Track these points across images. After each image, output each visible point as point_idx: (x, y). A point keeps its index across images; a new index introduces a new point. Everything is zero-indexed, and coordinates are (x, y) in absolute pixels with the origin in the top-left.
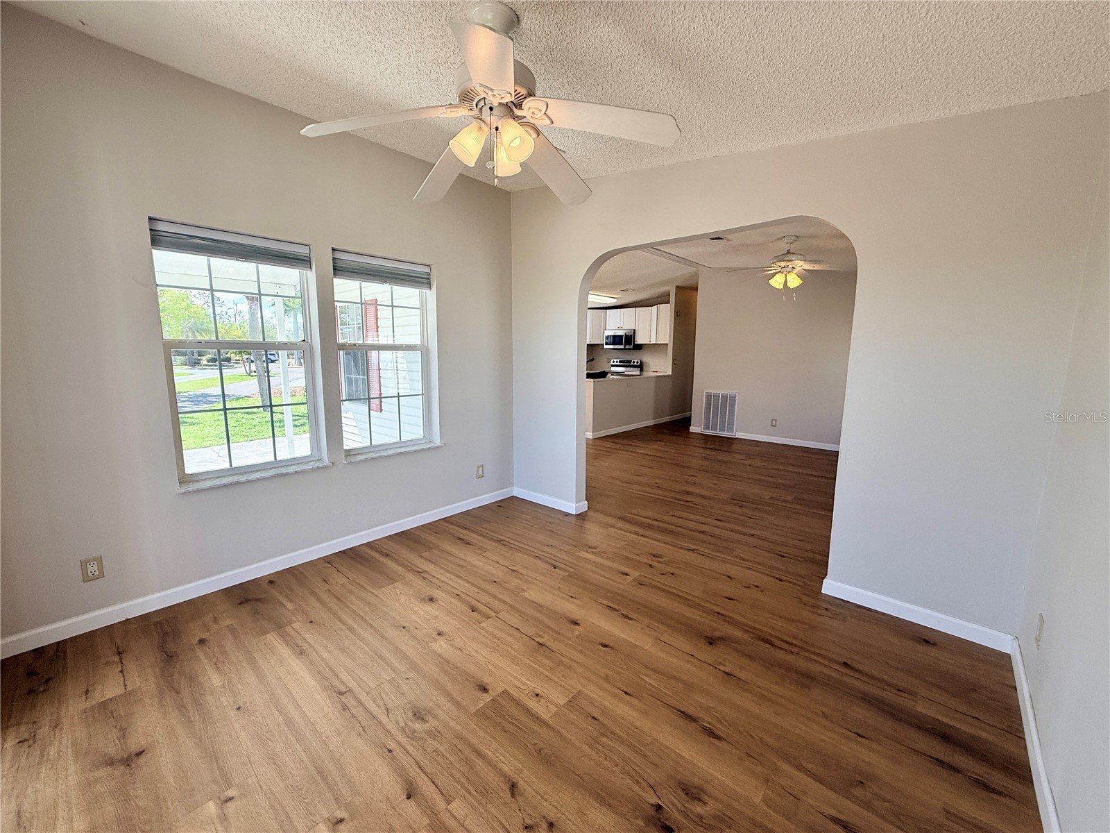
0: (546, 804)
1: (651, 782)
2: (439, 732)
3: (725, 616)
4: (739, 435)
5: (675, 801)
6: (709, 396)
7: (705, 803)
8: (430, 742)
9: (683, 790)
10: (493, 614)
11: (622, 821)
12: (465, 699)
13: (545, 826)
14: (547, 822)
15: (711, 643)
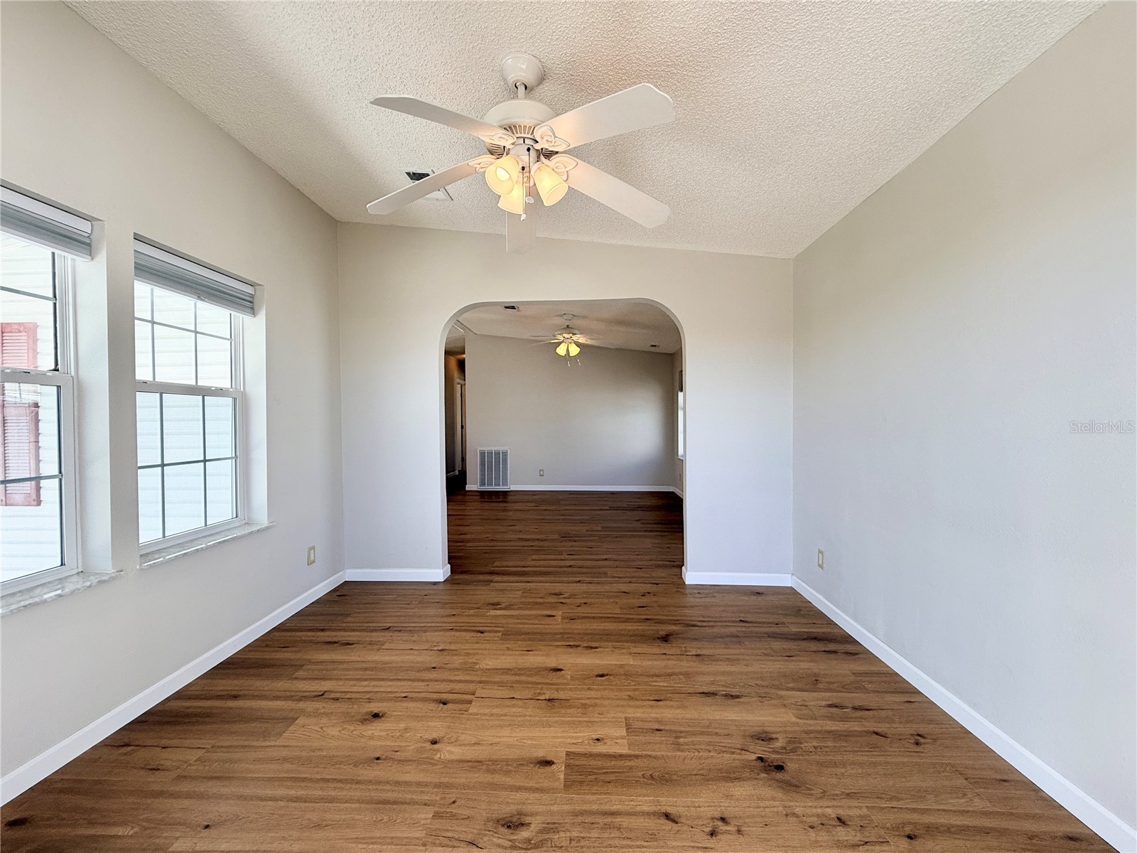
0: (702, 809)
1: (739, 746)
2: (554, 823)
3: (654, 619)
4: (513, 488)
5: (763, 749)
6: (483, 454)
7: (777, 739)
8: (557, 836)
9: (758, 739)
10: (473, 697)
11: (755, 782)
12: (540, 781)
13: (720, 823)
14: (718, 820)
15: (666, 641)
